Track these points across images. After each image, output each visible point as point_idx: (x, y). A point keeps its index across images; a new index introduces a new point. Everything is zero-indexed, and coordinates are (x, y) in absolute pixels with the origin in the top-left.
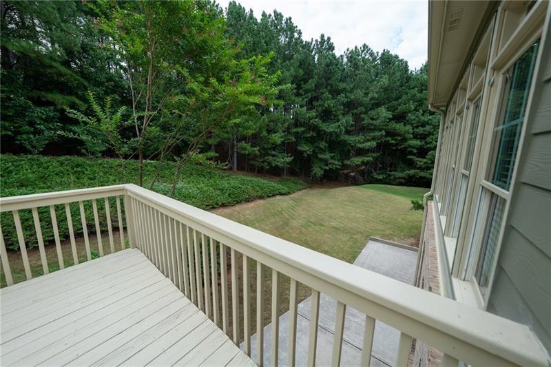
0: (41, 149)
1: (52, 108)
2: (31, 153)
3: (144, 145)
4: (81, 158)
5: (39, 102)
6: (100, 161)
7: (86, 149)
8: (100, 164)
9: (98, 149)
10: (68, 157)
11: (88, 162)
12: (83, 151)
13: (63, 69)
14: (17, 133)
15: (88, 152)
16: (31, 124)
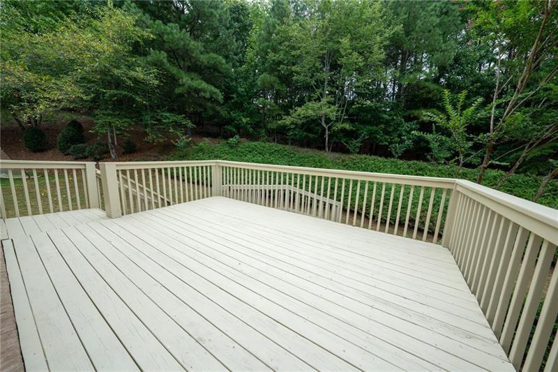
0: (400, 155)
1: (415, 122)
2: (394, 157)
3: (497, 141)
4: (425, 163)
5: (408, 119)
6: (440, 168)
7: (432, 156)
8: (440, 170)
9: (442, 155)
10: (415, 161)
11: (429, 167)
12: (429, 157)
13: (433, 86)
14: (391, 143)
15: (432, 158)
16: (400, 136)
